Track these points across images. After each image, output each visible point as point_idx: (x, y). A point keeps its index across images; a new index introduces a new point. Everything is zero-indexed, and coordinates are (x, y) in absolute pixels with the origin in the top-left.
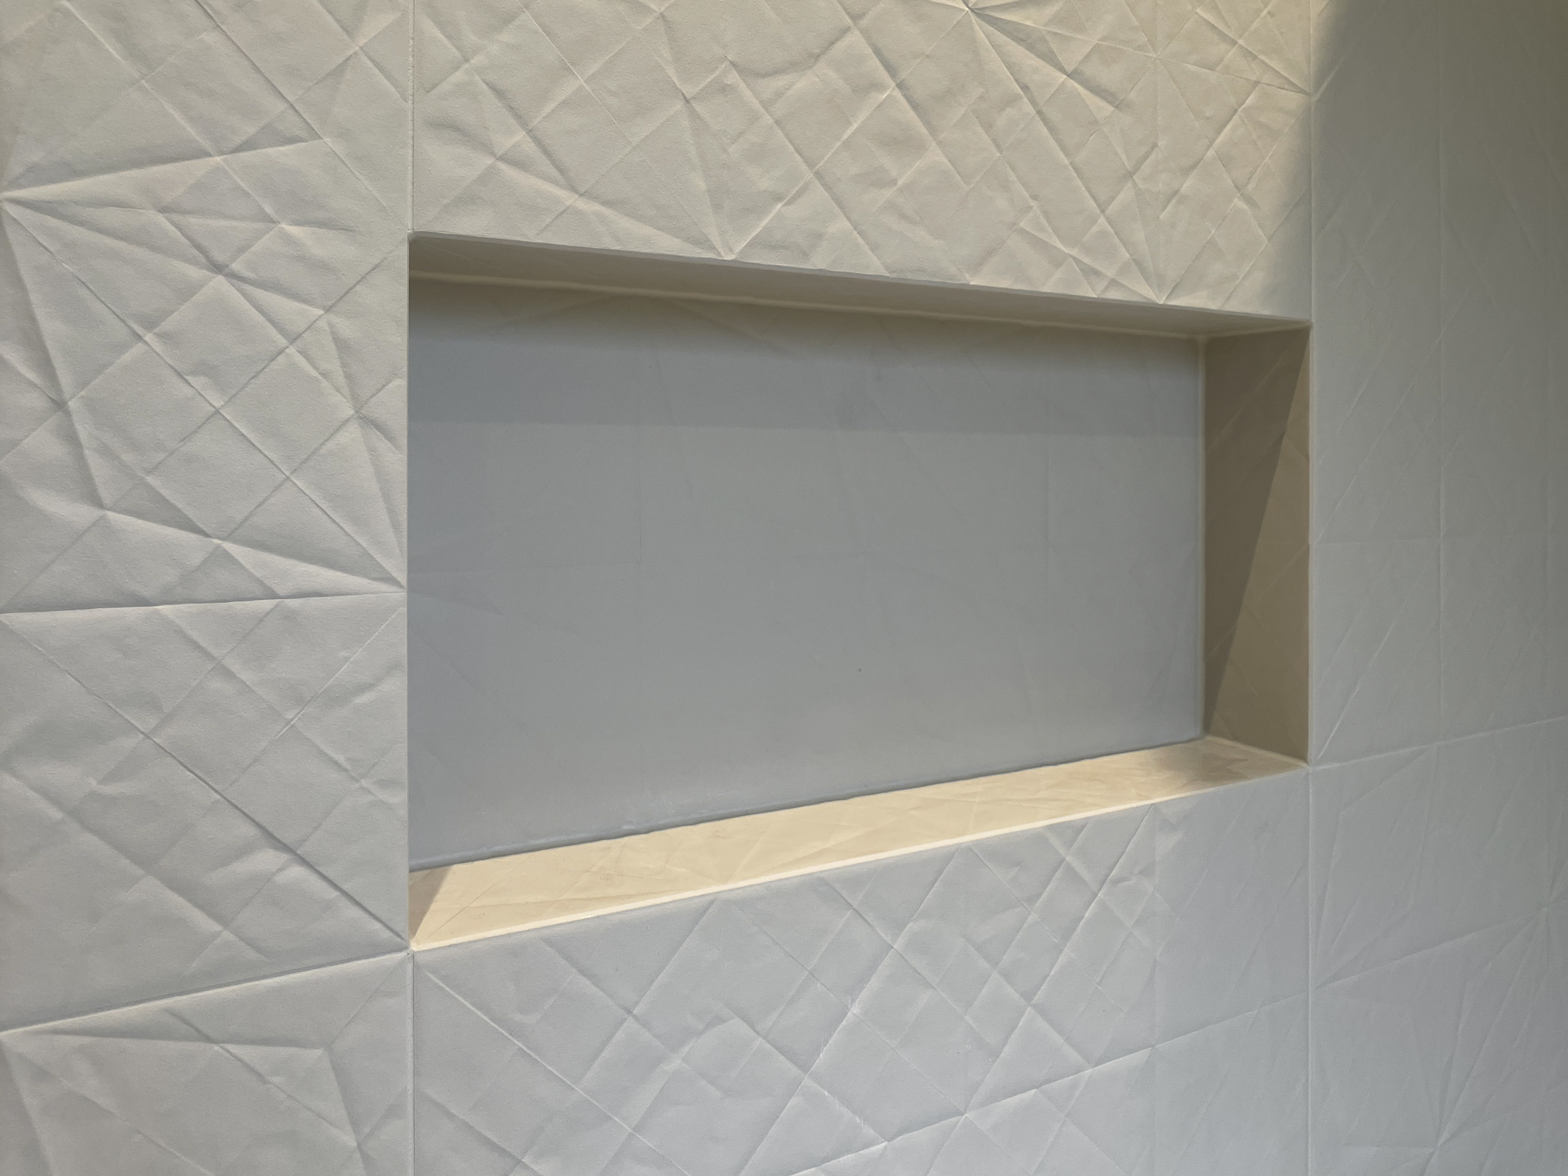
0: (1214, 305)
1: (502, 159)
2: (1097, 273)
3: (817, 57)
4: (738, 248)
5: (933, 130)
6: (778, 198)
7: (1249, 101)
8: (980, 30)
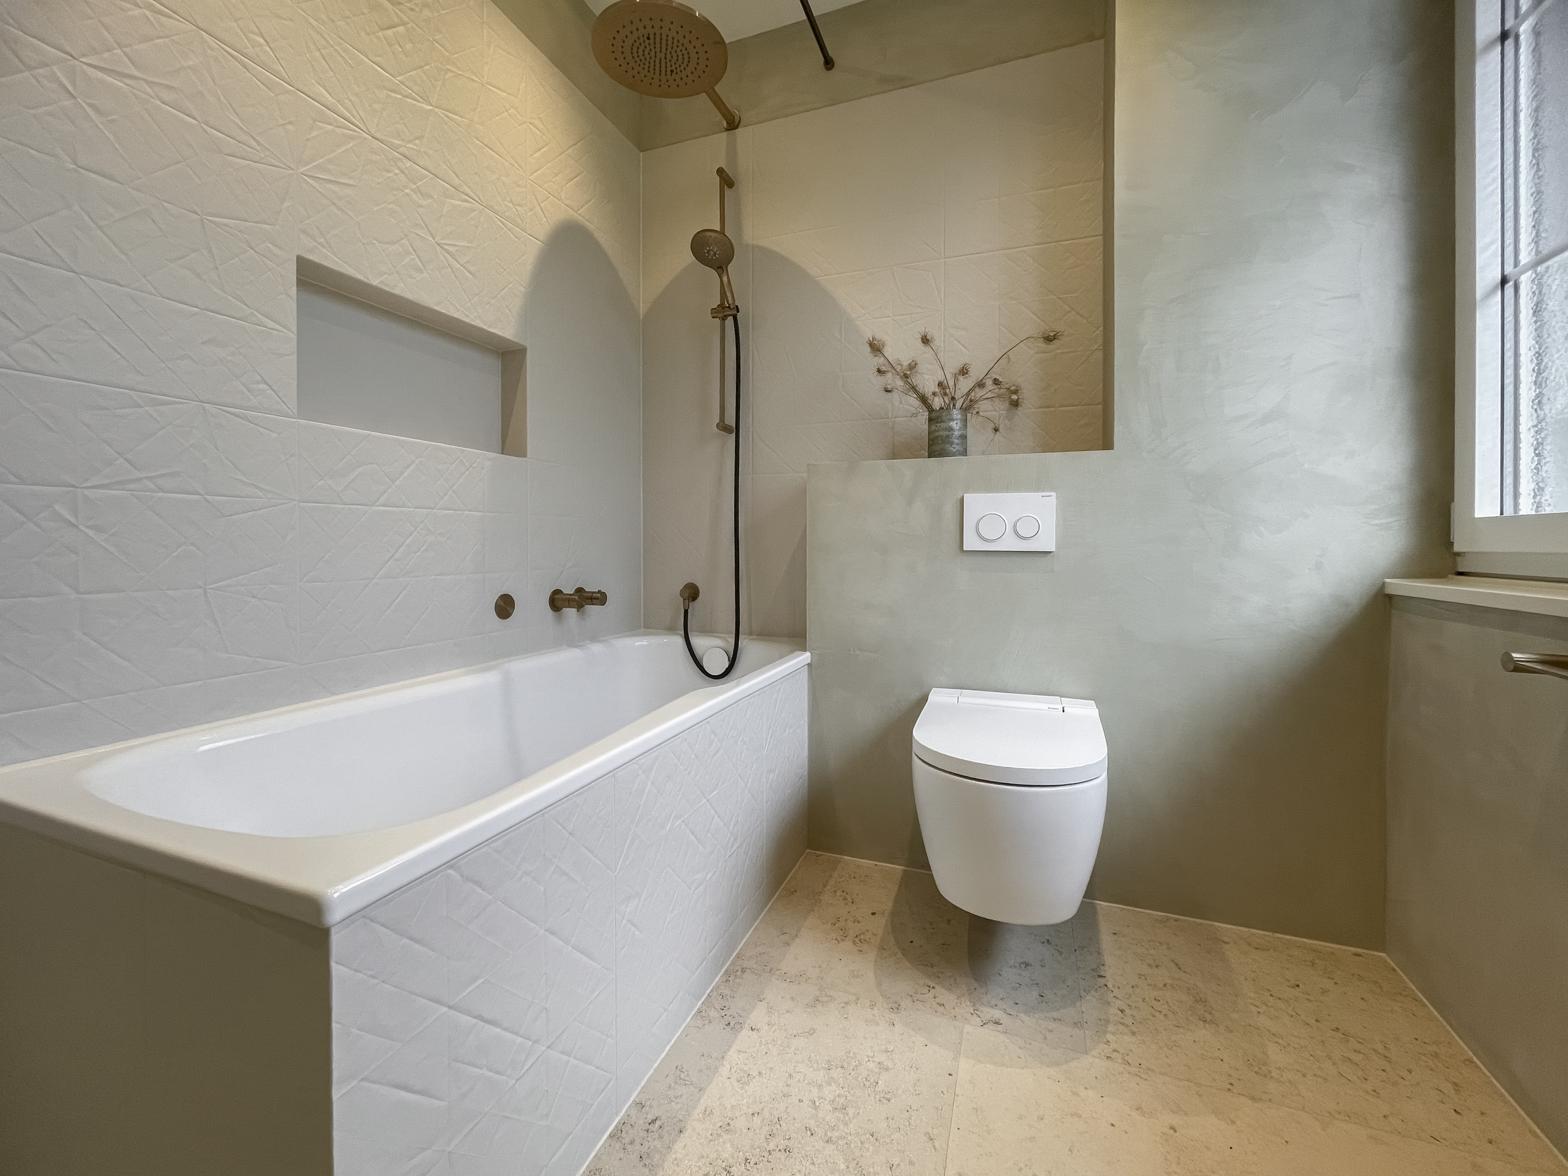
0: (500, 334)
1: (319, 244)
2: (468, 316)
3: (396, 243)
4: (377, 282)
5: (425, 269)
6: (386, 273)
7: (510, 286)
8: (438, 248)
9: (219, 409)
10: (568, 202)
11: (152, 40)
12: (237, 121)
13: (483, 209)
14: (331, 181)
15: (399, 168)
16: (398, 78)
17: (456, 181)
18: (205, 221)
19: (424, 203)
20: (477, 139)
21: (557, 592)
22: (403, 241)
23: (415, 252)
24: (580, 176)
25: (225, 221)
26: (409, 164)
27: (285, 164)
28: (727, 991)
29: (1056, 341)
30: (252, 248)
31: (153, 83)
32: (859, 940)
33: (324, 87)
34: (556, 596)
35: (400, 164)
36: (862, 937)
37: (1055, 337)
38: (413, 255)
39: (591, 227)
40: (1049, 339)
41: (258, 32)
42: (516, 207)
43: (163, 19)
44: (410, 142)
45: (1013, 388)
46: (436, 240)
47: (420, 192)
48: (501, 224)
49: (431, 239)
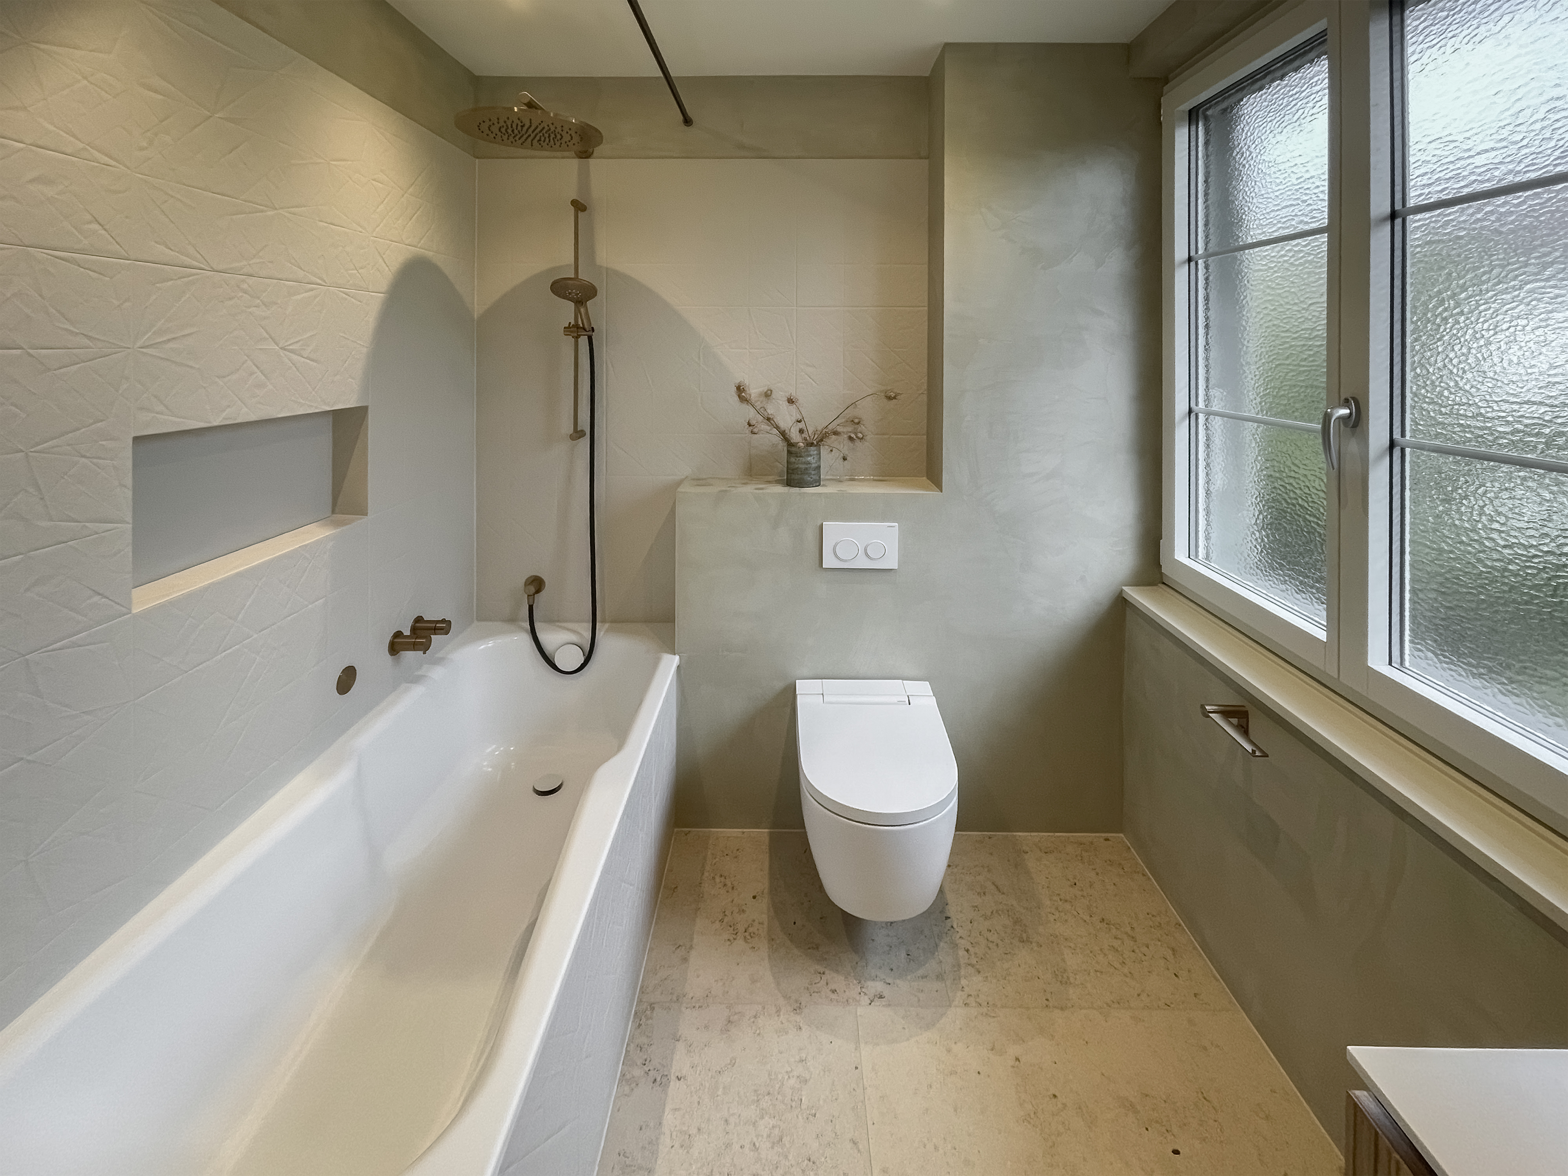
1: (156, 413)
2: (312, 406)
3: (239, 369)
7: (353, 353)
10: (408, 241)
12: (67, 326)
13: (327, 289)
14: (172, 340)
15: (241, 290)
16: (241, 198)
17: (300, 274)
18: (30, 454)
19: (268, 313)
20: (321, 221)
21: (396, 635)
22: (246, 364)
23: (258, 369)
24: (420, 210)
25: (50, 443)
27: (120, 347)
28: (644, 1040)
30: (83, 456)
32: (749, 935)
33: (162, 244)
34: (395, 639)
36: (751, 930)
37: (894, 397)
38: (256, 373)
40: (889, 398)
41: (93, 219)
42: (360, 271)
44: (254, 257)
46: (280, 346)
47: (264, 304)
49: (276, 347)
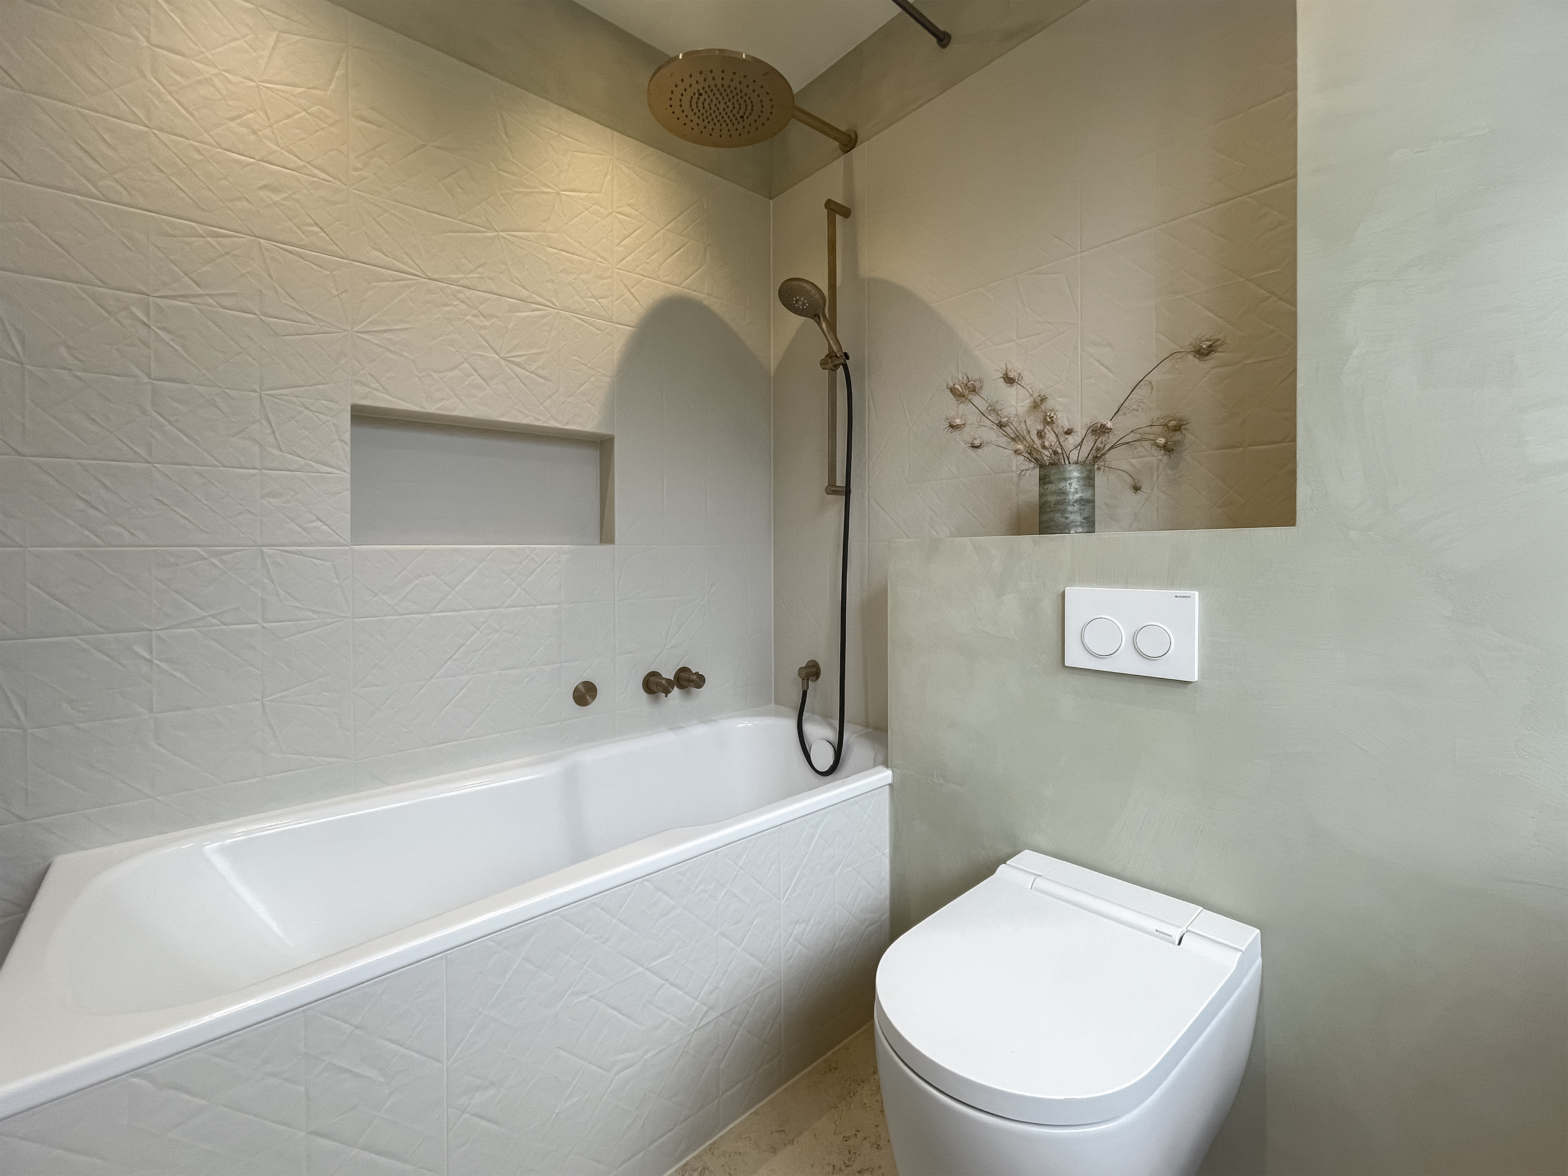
0: (579, 429)
1: (373, 389)
2: (540, 420)
3: (455, 369)
4: (434, 409)
5: (489, 385)
6: (444, 399)
7: (591, 379)
8: (503, 362)
9: (276, 550)
10: (666, 279)
11: (214, 260)
12: (294, 305)
13: (557, 313)
14: (385, 331)
15: (458, 299)
16: (459, 218)
17: (524, 293)
18: (263, 396)
19: (487, 323)
20: (550, 247)
21: (654, 674)
22: (463, 365)
23: (476, 371)
24: (683, 248)
25: (280, 391)
26: (468, 292)
27: (340, 329)
29: (1214, 355)
30: (307, 408)
31: (213, 295)
33: (379, 250)
34: (652, 678)
35: (461, 296)
37: (1211, 350)
38: (473, 375)
39: (699, 296)
40: (1202, 353)
41: (313, 222)
42: (599, 300)
43: (223, 240)
44: (471, 272)
45: (1173, 423)
46: (500, 356)
47: (483, 315)
48: (580, 321)
49: (496, 356)
